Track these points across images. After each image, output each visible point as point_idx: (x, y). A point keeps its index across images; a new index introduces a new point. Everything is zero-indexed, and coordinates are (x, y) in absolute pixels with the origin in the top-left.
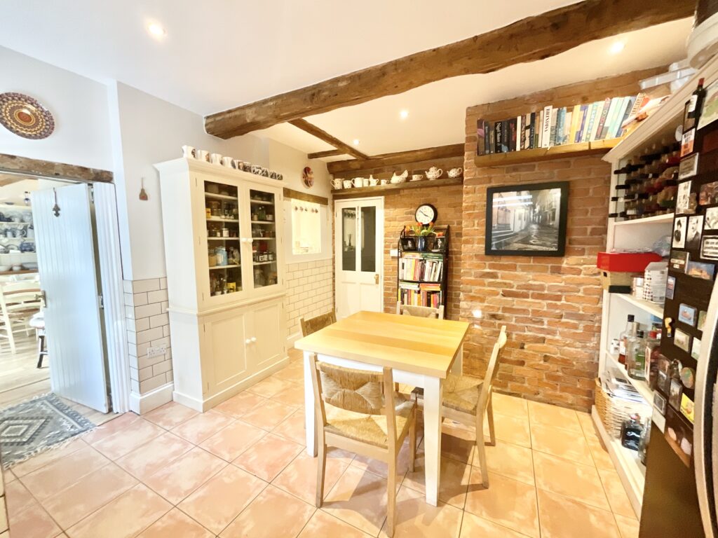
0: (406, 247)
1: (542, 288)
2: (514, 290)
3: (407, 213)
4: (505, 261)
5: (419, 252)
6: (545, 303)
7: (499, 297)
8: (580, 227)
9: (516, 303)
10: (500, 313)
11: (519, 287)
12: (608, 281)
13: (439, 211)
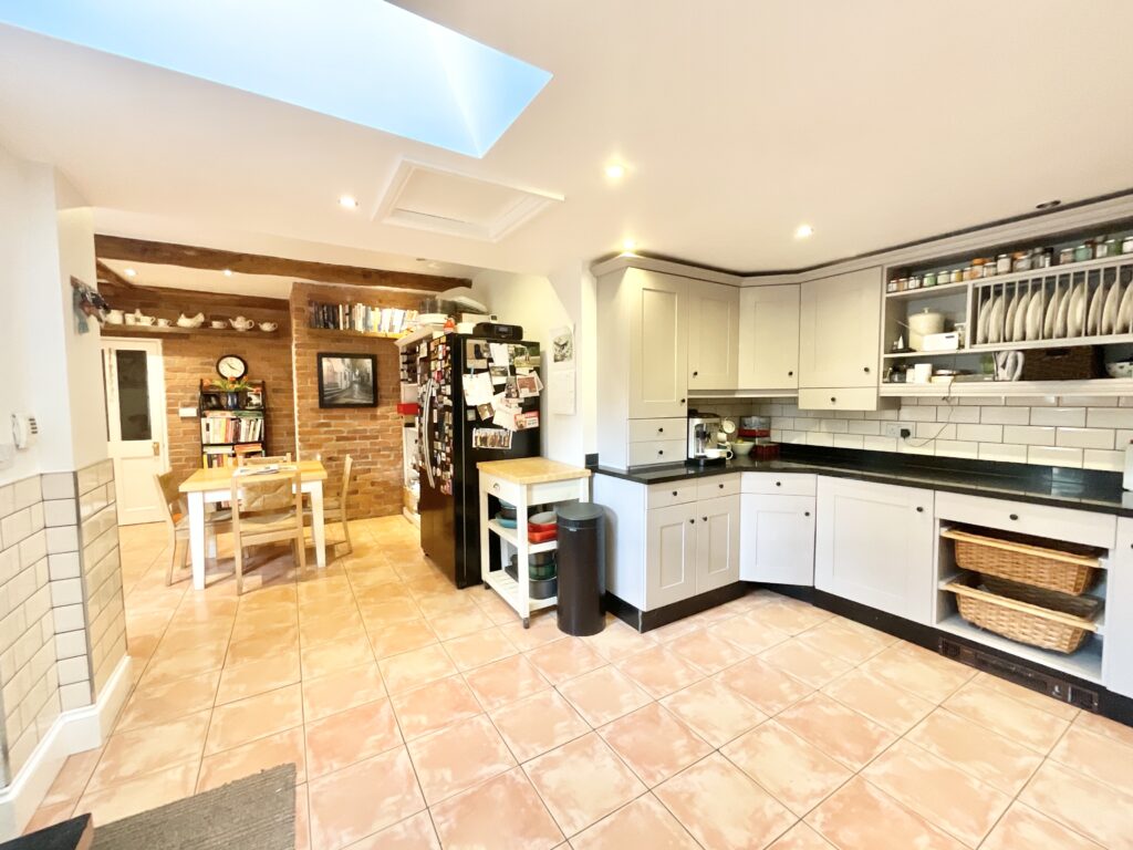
0: (209, 404)
1: (365, 431)
2: (345, 435)
3: (202, 364)
4: (336, 412)
5: (230, 410)
6: (368, 442)
7: (334, 442)
8: (385, 386)
9: (346, 445)
10: (336, 455)
11: (349, 432)
12: (403, 421)
13: (250, 363)
